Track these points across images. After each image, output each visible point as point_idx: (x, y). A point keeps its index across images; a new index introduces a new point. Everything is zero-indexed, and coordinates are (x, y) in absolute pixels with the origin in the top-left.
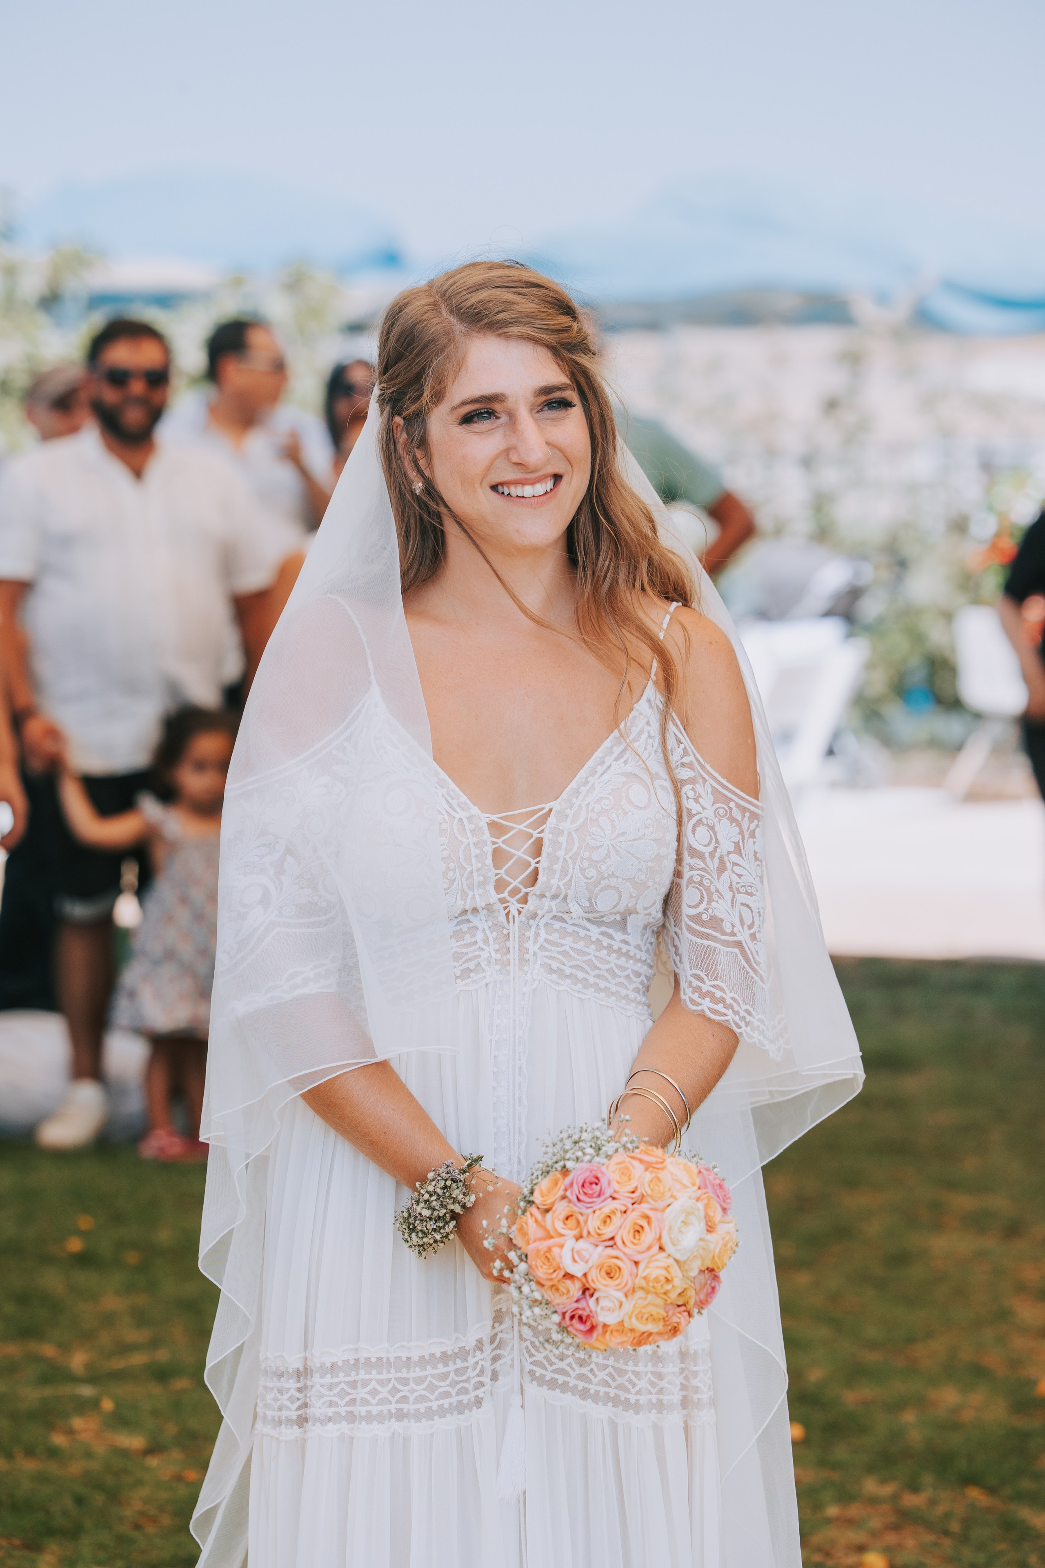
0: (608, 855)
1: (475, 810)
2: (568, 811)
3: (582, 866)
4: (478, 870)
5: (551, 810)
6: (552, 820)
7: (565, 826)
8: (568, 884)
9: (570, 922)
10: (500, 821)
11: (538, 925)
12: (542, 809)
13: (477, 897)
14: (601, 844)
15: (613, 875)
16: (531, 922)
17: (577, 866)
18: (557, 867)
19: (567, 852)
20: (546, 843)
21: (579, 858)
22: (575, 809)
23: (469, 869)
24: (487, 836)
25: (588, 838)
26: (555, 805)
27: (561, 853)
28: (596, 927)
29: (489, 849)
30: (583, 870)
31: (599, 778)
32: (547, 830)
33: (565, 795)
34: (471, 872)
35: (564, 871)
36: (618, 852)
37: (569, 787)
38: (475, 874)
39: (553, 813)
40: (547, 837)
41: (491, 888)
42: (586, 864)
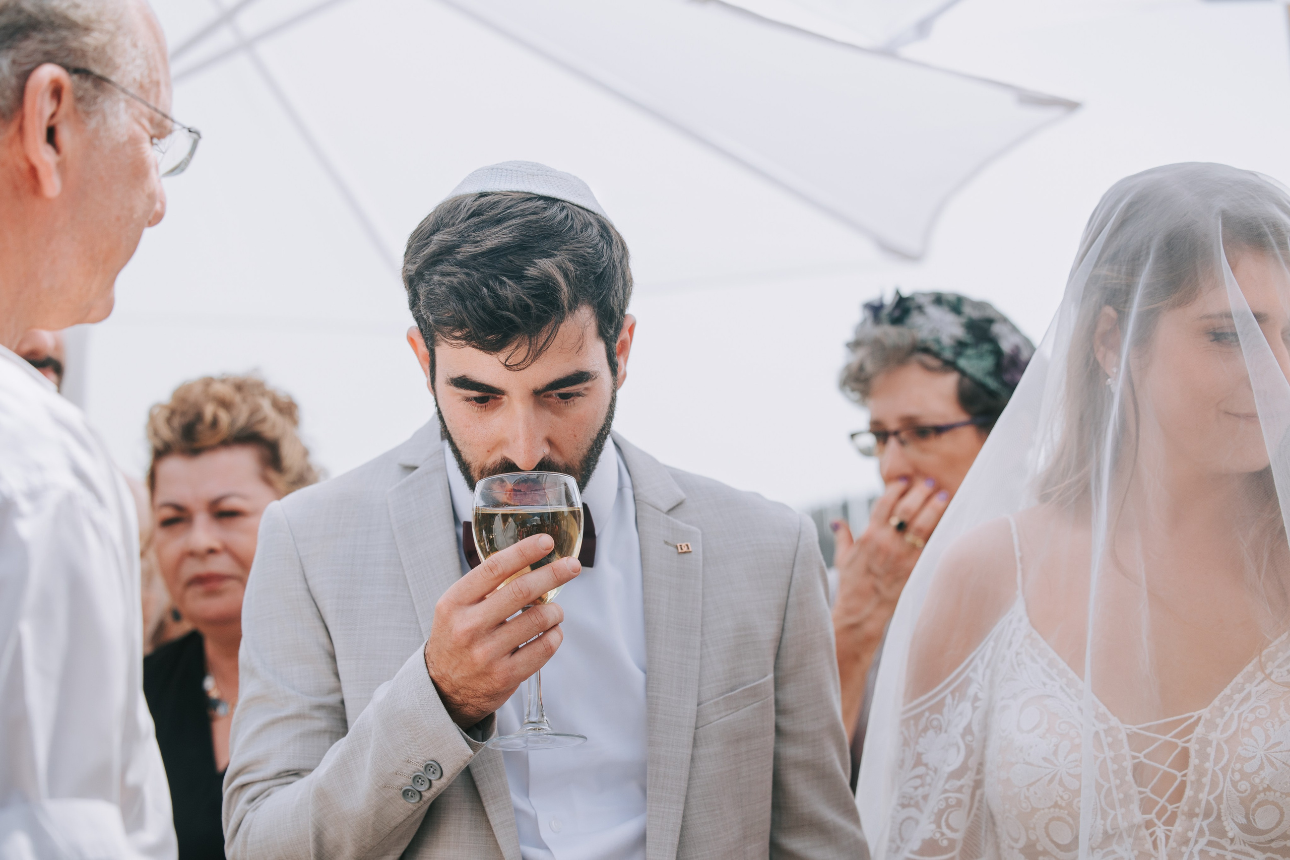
0: (1261, 767)
1: (1114, 721)
2: (1218, 720)
3: (1233, 779)
4: (1117, 787)
5: (1199, 718)
6: (1199, 730)
7: (1214, 736)
8: (1219, 799)
9: (1230, 848)
10: (1142, 732)
11: (1191, 852)
12: (1191, 717)
13: (1119, 817)
14: (1254, 754)
15: (1268, 788)
16: (1184, 849)
17: (1228, 779)
18: (1206, 780)
19: (1216, 763)
20: (1192, 754)
21: (1230, 770)
22: (1226, 718)
23: (1107, 786)
24: (1126, 750)
25: (1240, 748)
26: (1205, 713)
27: (1209, 765)
28: (1262, 853)
29: (1128, 764)
30: (1234, 784)
31: (1257, 686)
32: (1193, 741)
33: (1216, 702)
34: (1110, 789)
35: (1214, 784)
36: (1272, 764)
37: (1222, 693)
38: (1114, 792)
39: (1202, 722)
40: (1193, 747)
41: (1135, 807)
42: (1237, 776)
